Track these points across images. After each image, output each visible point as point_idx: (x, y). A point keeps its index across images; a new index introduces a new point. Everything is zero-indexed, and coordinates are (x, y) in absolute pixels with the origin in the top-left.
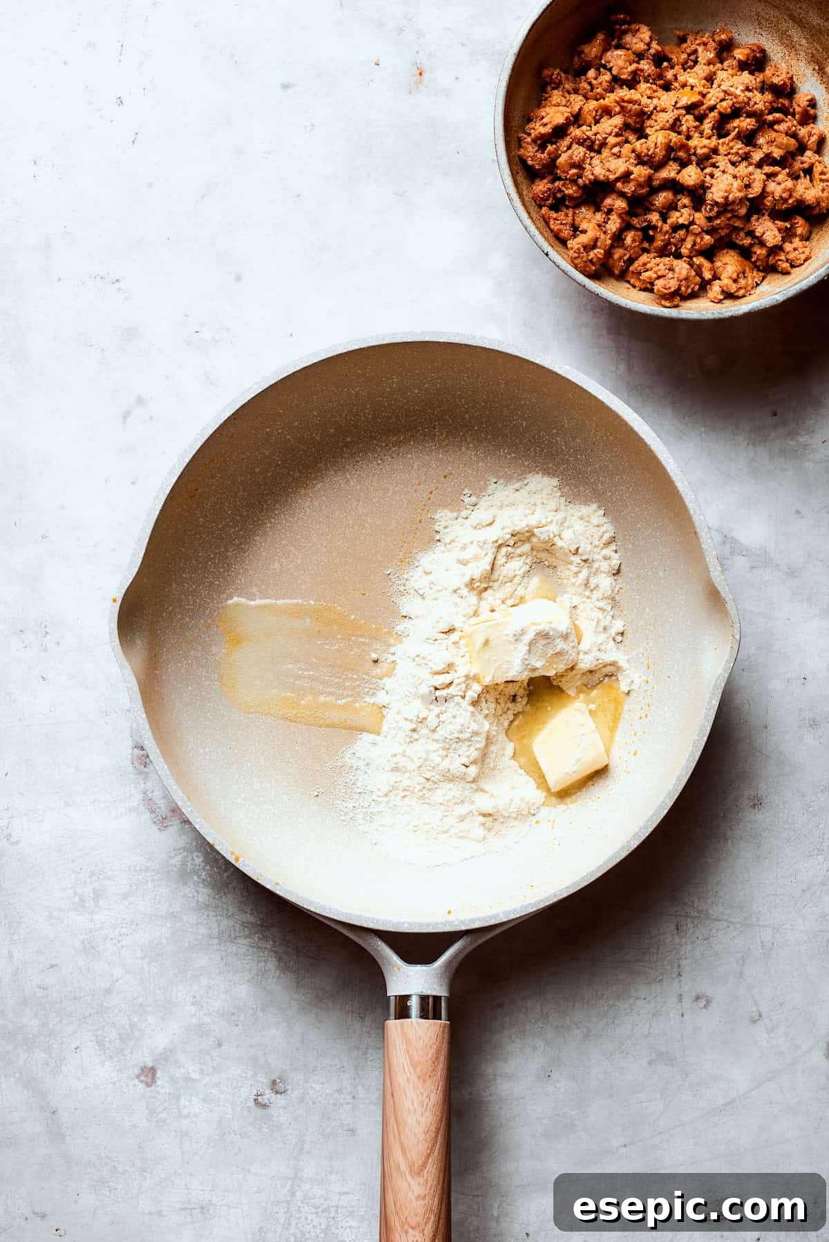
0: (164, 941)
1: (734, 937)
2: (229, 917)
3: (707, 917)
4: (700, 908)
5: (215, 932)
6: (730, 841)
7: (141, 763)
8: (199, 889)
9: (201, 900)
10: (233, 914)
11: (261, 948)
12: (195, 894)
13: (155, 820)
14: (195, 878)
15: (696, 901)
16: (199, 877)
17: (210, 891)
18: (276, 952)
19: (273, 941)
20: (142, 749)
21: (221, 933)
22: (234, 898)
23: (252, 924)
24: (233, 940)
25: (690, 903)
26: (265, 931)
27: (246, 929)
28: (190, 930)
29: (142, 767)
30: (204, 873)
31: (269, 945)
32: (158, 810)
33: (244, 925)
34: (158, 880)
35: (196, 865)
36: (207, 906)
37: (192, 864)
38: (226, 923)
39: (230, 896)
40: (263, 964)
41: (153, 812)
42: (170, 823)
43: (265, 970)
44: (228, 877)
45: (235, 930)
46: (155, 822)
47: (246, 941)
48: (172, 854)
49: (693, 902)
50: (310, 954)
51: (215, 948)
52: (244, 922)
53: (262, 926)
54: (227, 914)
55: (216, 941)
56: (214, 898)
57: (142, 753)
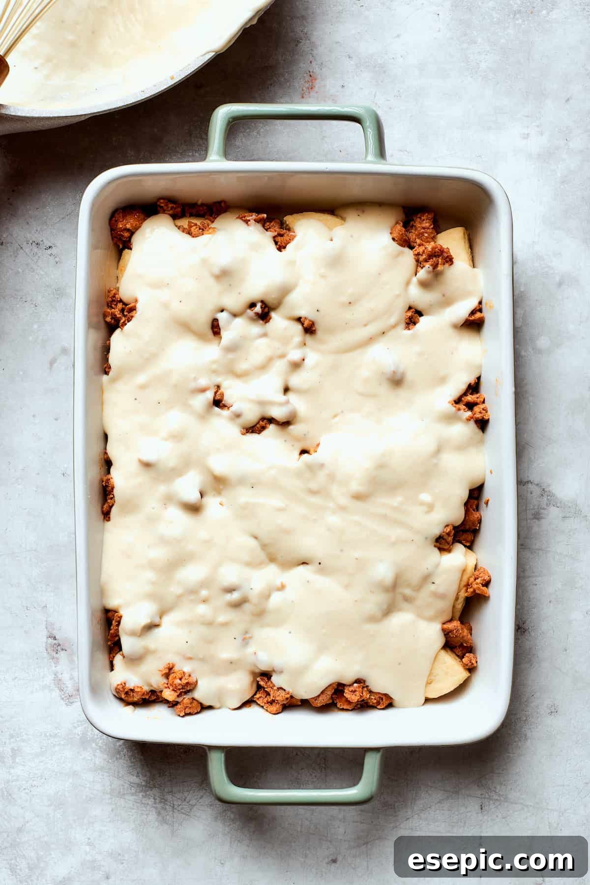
0: (67, 794)
1: (527, 818)
2: (119, 778)
3: (506, 799)
4: (501, 793)
5: (108, 789)
6: (529, 741)
7: (54, 650)
8: (97, 754)
9: (97, 762)
10: (123, 776)
11: (144, 804)
12: (93, 757)
13: (63, 696)
14: (94, 745)
15: (498, 787)
16: (97, 745)
17: (106, 756)
18: (156, 808)
19: (154, 799)
20: (55, 638)
21: (112, 790)
22: (124, 763)
23: (138, 784)
24: (122, 795)
25: (493, 789)
26: (148, 791)
27: (133, 788)
28: (88, 786)
29: (55, 653)
30: (101, 741)
31: (150, 801)
32: (65, 689)
33: (131, 784)
34: (63, 745)
35: (94, 735)
36: (102, 769)
37: (91, 734)
38: (117, 783)
39: (121, 761)
40: (145, 816)
41: (61, 690)
42: (74, 700)
43: (147, 822)
44: (120, 746)
45: (124, 789)
46: (63, 699)
47: (132, 798)
48: (75, 725)
49: (495, 788)
50: (183, 811)
51: (107, 802)
52: (131, 783)
53: (146, 786)
54: (118, 775)
55: (108, 796)
56: (108, 762)
57: (55, 642)
